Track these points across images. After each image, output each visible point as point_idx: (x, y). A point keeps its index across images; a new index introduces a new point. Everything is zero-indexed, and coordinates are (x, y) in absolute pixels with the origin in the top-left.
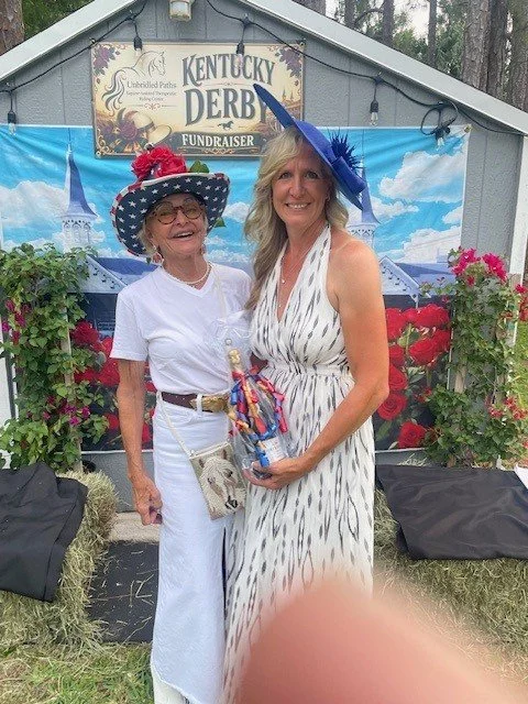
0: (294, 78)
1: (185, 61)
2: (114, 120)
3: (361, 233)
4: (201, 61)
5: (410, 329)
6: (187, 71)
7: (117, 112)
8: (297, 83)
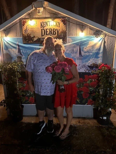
1: (41, 23)
2: (27, 36)
3: (79, 59)
5: (90, 80)
7: (27, 34)
8: (65, 27)
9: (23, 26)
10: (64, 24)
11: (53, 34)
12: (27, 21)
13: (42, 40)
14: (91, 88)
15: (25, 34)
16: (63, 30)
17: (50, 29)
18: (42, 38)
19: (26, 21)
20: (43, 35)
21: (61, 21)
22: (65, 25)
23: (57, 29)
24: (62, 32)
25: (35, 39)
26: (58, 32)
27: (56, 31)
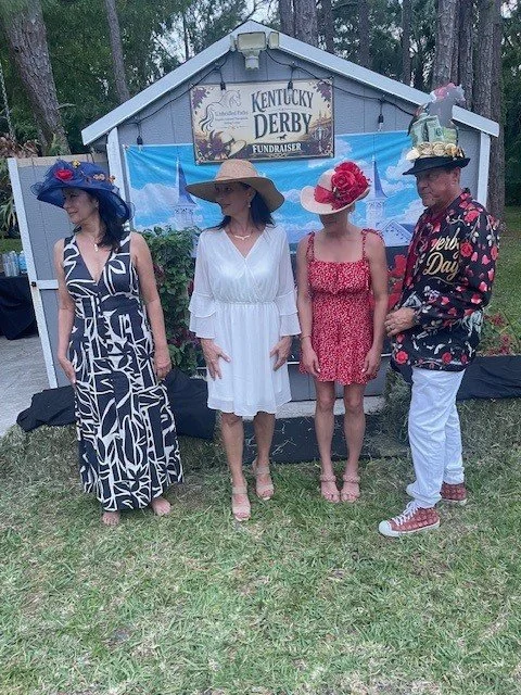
0: (327, 103)
1: (253, 95)
2: (207, 138)
3: (375, 205)
4: (265, 95)
6: (255, 102)
7: (209, 133)
8: (328, 106)
9: (195, 107)
10: (324, 98)
11: (291, 129)
12: (209, 91)
13: (257, 151)
15: (201, 132)
16: (323, 116)
17: (281, 114)
18: (258, 144)
19: (205, 91)
20: (260, 134)
21: (314, 88)
22: (329, 100)
23: (304, 115)
24: (319, 124)
25: (235, 149)
26: (307, 123)
27: (302, 121)
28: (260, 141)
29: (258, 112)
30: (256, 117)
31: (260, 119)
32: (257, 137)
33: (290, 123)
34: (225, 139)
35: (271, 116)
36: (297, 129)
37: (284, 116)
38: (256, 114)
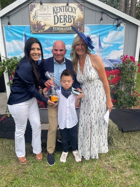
0: (81, 12)
1: (53, 8)
2: (36, 24)
3: (99, 52)
4: (58, 8)
5: (111, 76)
6: (54, 10)
7: (36, 21)
8: (82, 13)
9: (31, 11)
10: (80, 10)
11: (68, 22)
12: (37, 5)
13: (55, 29)
14: (112, 86)
15: (33, 21)
16: (80, 17)
17: (64, 16)
18: (55, 27)
19: (35, 5)
21: (77, 6)
22: (82, 11)
23: (73, 16)
24: (79, 20)
25: (46, 28)
26: (74, 20)
27: (72, 19)
28: (56, 25)
29: (55, 14)
30: (54, 16)
31: (56, 17)
32: (55, 24)
33: (67, 19)
34: (42, 24)
35: (60, 16)
36: (70, 21)
37: (65, 16)
38: (54, 15)
